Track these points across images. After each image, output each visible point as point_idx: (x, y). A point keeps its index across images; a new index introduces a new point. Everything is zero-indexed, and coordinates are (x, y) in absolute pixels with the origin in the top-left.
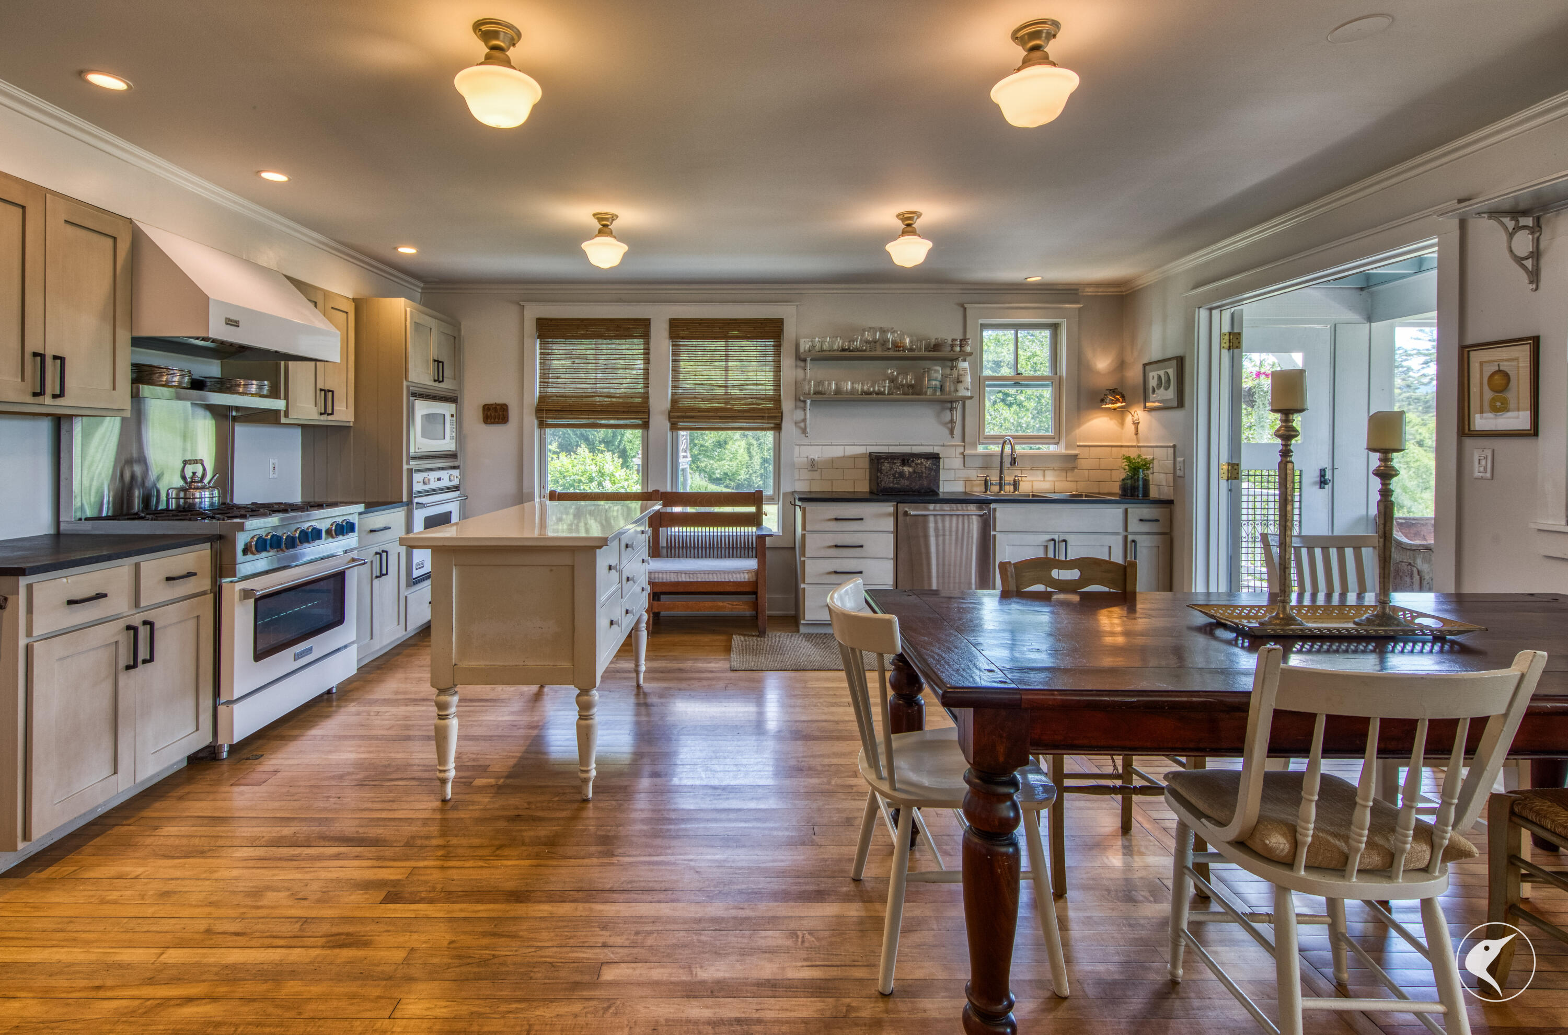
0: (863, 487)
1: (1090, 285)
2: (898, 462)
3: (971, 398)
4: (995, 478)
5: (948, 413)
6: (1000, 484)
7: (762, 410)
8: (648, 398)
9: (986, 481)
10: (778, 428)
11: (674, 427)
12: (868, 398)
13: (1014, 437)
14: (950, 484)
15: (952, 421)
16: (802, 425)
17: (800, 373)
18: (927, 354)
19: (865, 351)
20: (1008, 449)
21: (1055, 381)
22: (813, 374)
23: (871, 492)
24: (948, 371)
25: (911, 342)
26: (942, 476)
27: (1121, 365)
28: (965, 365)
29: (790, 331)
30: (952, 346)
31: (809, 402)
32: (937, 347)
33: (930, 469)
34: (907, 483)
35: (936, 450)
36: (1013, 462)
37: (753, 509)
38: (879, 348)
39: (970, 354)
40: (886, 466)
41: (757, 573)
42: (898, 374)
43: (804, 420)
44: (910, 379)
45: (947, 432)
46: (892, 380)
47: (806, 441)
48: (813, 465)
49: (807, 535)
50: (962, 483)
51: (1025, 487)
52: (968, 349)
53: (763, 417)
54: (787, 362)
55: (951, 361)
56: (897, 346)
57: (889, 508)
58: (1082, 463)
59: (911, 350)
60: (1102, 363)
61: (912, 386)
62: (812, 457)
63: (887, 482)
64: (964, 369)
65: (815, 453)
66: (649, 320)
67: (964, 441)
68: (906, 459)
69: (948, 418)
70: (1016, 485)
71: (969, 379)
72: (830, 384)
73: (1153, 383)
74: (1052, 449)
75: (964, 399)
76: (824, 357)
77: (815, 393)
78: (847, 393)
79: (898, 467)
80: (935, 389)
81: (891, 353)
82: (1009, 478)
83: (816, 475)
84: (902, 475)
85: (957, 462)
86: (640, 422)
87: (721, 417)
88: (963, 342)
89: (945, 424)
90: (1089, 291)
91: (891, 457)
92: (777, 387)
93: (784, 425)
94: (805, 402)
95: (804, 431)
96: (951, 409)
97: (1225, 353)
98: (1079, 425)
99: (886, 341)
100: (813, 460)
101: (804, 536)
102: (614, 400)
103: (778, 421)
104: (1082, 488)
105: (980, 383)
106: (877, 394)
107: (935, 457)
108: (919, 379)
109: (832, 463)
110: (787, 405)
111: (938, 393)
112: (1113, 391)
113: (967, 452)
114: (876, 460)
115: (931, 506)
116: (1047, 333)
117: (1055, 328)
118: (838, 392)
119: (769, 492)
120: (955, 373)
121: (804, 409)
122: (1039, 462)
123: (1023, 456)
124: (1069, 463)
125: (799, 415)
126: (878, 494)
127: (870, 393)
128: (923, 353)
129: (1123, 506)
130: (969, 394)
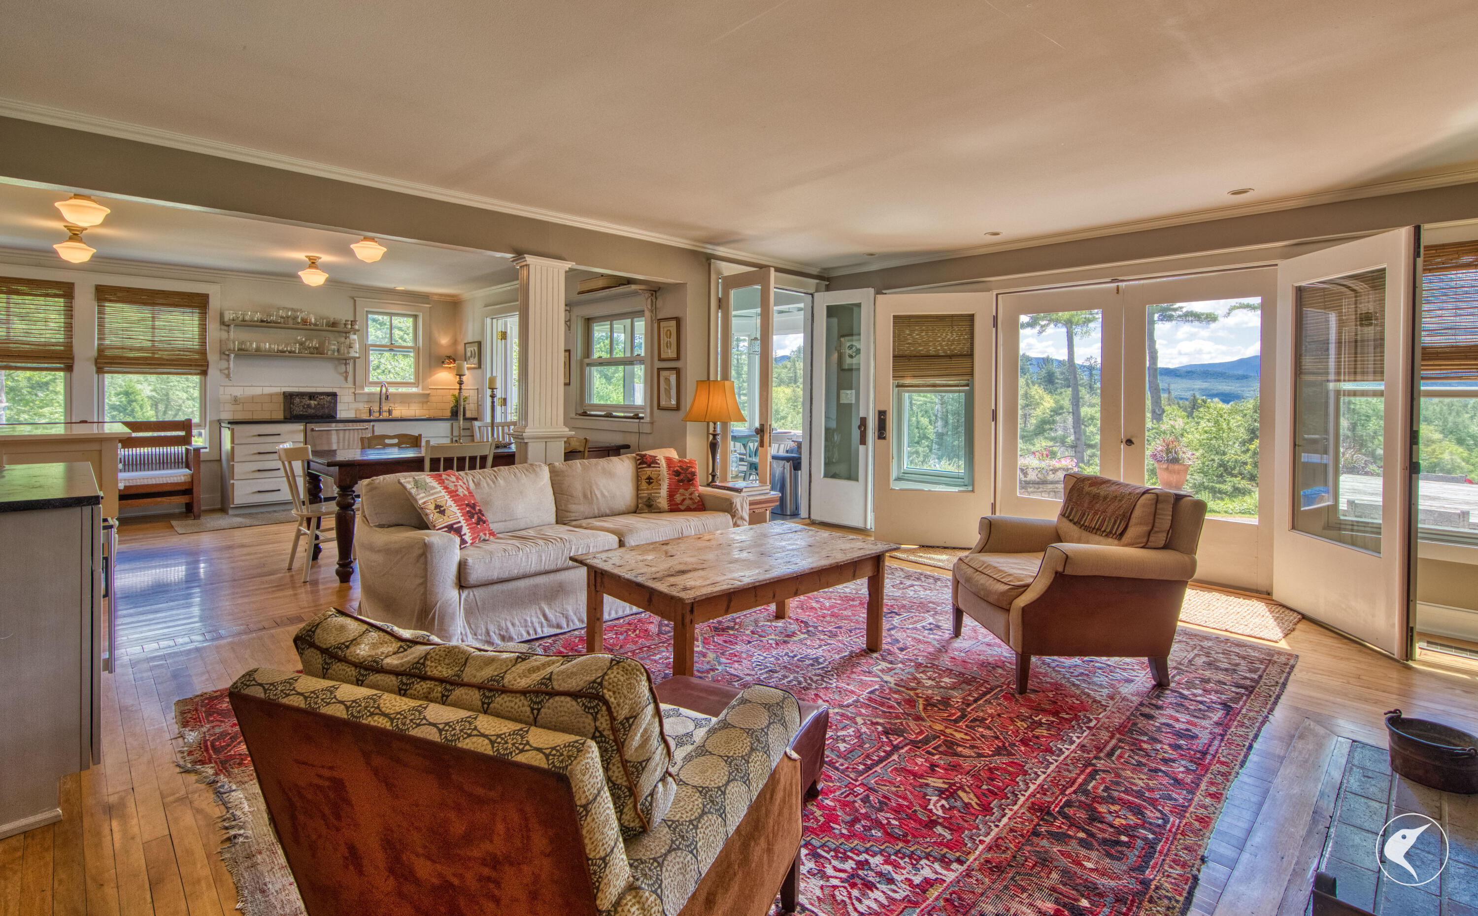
0: (280, 416)
1: (436, 294)
2: (307, 398)
3: (359, 358)
4: (376, 408)
5: (343, 367)
6: (380, 412)
7: (190, 360)
8: (72, 347)
9: (370, 410)
10: (204, 373)
11: (100, 370)
12: (281, 355)
13: (389, 383)
14: (344, 411)
15: (346, 372)
16: (226, 372)
17: (224, 335)
18: (328, 328)
19: (280, 323)
20: (384, 389)
21: (417, 350)
22: (236, 336)
23: (285, 418)
24: (343, 340)
25: (315, 319)
26: (339, 407)
27: (455, 342)
28: (355, 337)
29: (214, 304)
30: (345, 325)
31: (232, 356)
32: (334, 324)
33: (330, 402)
34: (313, 411)
35: (335, 390)
36: (387, 397)
37: (182, 433)
38: (291, 321)
39: (358, 330)
40: (297, 400)
41: (192, 476)
42: (306, 340)
43: (228, 368)
44: (315, 343)
45: (343, 379)
46: (301, 344)
47: (230, 383)
48: (236, 400)
49: (236, 447)
50: (353, 412)
51: (396, 414)
52: (357, 327)
53: (191, 365)
54: (213, 327)
55: (346, 334)
56: (305, 321)
57: (300, 427)
58: (432, 399)
59: (315, 325)
60: (444, 340)
61: (317, 348)
62: (235, 394)
63: (298, 410)
64: (354, 340)
65: (238, 392)
66: (73, 284)
67: (355, 384)
68: (312, 396)
69: (344, 370)
70: (390, 412)
71: (358, 346)
72: (251, 344)
73: (469, 354)
74: (414, 390)
75: (355, 359)
76: (244, 324)
77: (239, 350)
78: (265, 351)
79: (306, 401)
80: (334, 351)
81: (300, 326)
82: (385, 408)
83: (240, 407)
84: (309, 406)
85: (351, 398)
86: (62, 366)
87: (150, 364)
88: (353, 323)
89: (341, 374)
90: (436, 298)
91: (301, 395)
92: (203, 343)
93: (210, 371)
94: (228, 355)
95: (228, 376)
96: (346, 364)
97: (499, 341)
98: (431, 376)
99: (296, 318)
100: (236, 397)
101: (233, 448)
102: (33, 347)
103: (204, 368)
104: (432, 414)
105: (366, 349)
106: (290, 352)
107: (334, 395)
108: (322, 344)
109: (253, 399)
110: (213, 357)
111: (336, 354)
112: (449, 357)
113: (357, 392)
114: (289, 397)
115: (334, 425)
116: (411, 320)
117: (415, 317)
118: (258, 349)
119: (196, 420)
120: (348, 340)
121: (228, 361)
122: (405, 399)
123: (395, 395)
124: (425, 398)
125: (224, 364)
126: (291, 417)
127: (284, 352)
128: (324, 327)
129: (451, 422)
130: (357, 355)
